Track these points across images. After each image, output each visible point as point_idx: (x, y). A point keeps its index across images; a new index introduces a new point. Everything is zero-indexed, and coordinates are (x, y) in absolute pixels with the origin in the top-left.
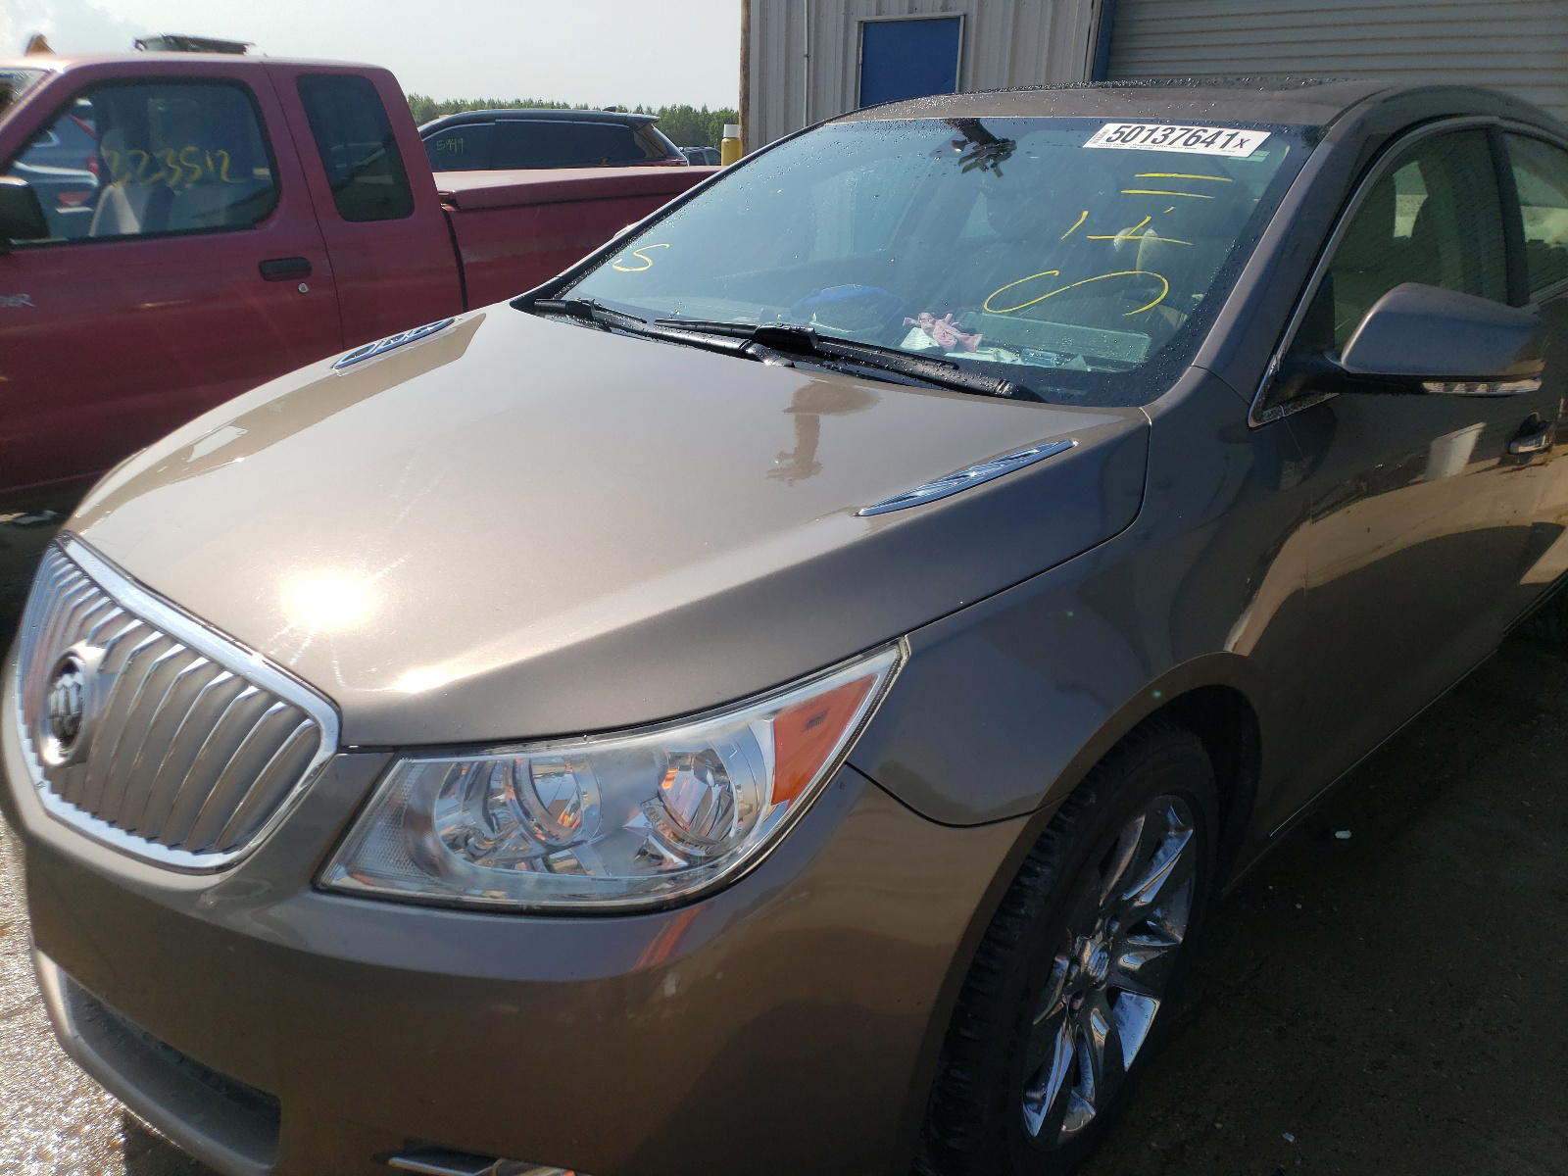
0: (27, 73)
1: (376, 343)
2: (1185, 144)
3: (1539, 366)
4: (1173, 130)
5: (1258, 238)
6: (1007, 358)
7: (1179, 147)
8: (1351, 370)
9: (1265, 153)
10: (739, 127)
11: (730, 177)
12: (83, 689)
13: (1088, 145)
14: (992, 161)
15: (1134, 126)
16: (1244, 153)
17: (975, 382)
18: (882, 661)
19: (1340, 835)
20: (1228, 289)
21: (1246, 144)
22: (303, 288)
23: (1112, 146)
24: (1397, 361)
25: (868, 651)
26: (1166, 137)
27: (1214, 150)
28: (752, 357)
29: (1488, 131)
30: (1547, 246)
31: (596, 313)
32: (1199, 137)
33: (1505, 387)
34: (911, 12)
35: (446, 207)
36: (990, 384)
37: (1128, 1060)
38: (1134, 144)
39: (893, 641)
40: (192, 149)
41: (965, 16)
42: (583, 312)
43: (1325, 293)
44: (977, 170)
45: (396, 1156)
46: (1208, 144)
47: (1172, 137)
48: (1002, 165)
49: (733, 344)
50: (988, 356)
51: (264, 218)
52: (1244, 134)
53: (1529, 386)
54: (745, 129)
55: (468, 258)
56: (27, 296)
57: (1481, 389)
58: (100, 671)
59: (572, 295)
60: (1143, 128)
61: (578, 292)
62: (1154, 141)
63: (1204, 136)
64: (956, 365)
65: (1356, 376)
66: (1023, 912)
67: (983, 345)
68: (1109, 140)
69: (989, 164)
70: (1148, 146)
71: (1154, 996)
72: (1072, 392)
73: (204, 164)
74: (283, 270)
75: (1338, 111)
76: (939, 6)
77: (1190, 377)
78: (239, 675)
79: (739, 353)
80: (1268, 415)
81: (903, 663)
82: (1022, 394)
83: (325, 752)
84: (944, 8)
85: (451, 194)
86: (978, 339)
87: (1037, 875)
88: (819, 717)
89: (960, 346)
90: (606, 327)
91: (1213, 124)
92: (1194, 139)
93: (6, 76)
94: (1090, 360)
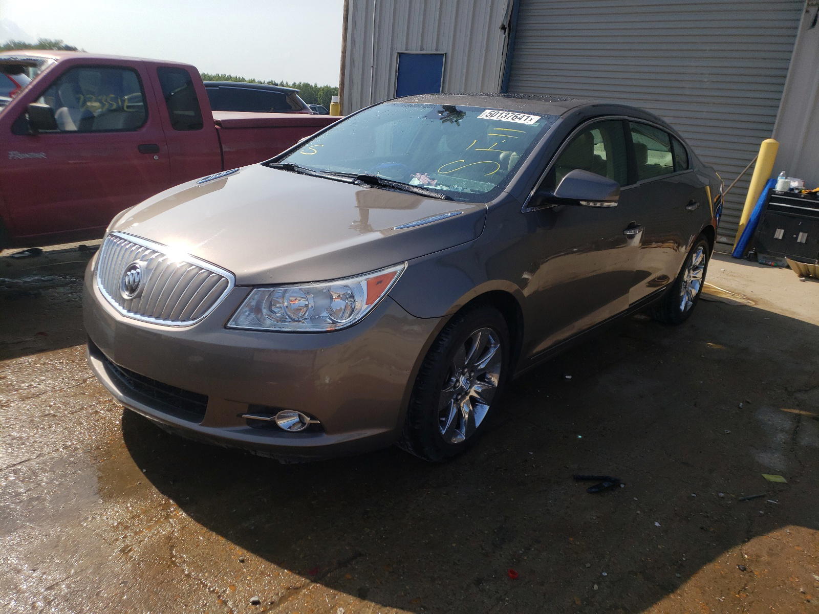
0: (44, 59)
1: (212, 175)
2: (512, 119)
3: (617, 198)
4: (509, 113)
5: (530, 153)
6: (445, 188)
7: (510, 120)
8: (557, 196)
9: (538, 124)
10: (339, 97)
11: (346, 121)
12: (140, 274)
13: (479, 117)
14: (455, 119)
15: (496, 111)
16: (531, 123)
17: (433, 194)
18: (399, 268)
19: (567, 377)
20: (519, 168)
21: (532, 120)
22: (156, 157)
23: (487, 118)
24: (572, 194)
25: (395, 264)
26: (506, 116)
27: (521, 122)
28: (357, 184)
29: (624, 121)
30: (661, 166)
31: (296, 169)
32: (517, 117)
33: (606, 204)
34: (421, 50)
35: (217, 127)
36: (438, 196)
37: (477, 425)
38: (495, 118)
39: (403, 262)
40: (113, 96)
41: (446, 54)
42: (290, 168)
43: (553, 170)
44: (448, 123)
45: (244, 414)
46: (520, 119)
47: (508, 116)
48: (460, 121)
49: (351, 180)
50: (439, 188)
51: (142, 126)
52: (532, 117)
53: (614, 204)
54: (342, 99)
55: (225, 149)
56: (44, 154)
57: (598, 204)
58: (146, 268)
59: (285, 162)
60: (499, 112)
61: (288, 161)
62: (501, 117)
63: (519, 116)
64: (427, 190)
65: (558, 198)
66: (439, 351)
67: (437, 184)
68: (486, 116)
69: (454, 121)
70: (499, 119)
71: (488, 405)
72: (465, 199)
73: (117, 103)
74: (148, 149)
75: (566, 110)
76: (435, 48)
77: (503, 195)
78: (198, 267)
79: (353, 183)
80: (529, 210)
81: (405, 268)
82: (448, 198)
83: (230, 286)
84: (437, 50)
85: (219, 121)
86: (435, 182)
87: (444, 341)
88: (380, 281)
89: (429, 184)
90: (299, 173)
91: (523, 113)
92: (515, 117)
93: (35, 60)
94: (472, 190)
